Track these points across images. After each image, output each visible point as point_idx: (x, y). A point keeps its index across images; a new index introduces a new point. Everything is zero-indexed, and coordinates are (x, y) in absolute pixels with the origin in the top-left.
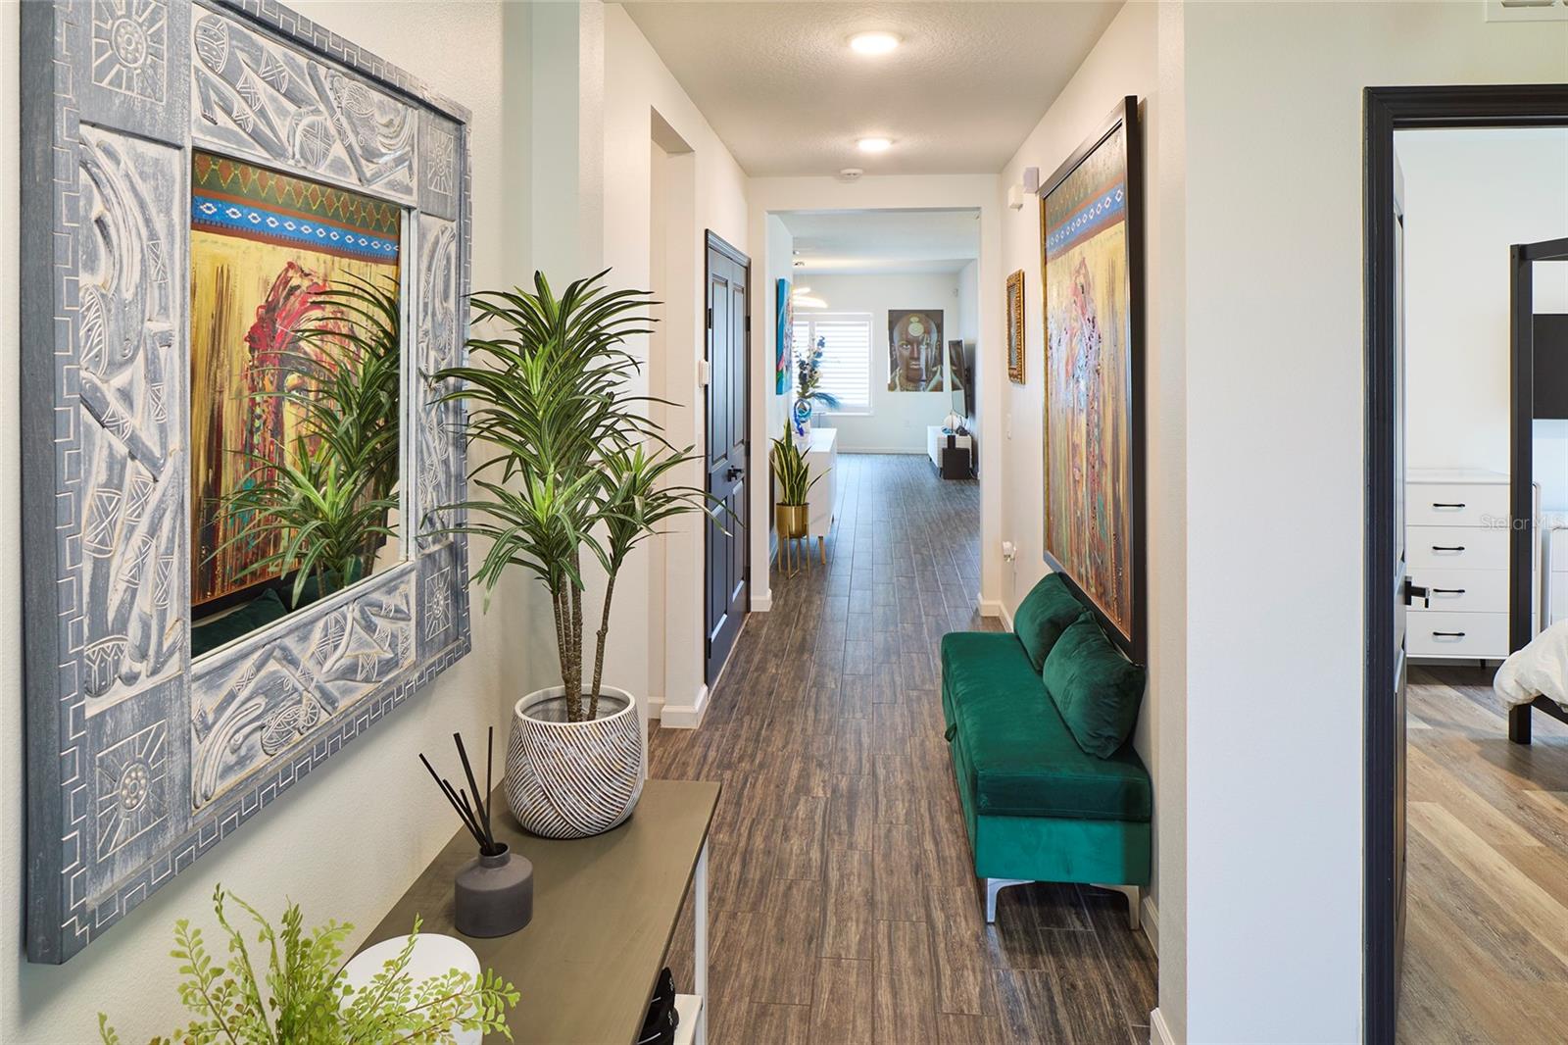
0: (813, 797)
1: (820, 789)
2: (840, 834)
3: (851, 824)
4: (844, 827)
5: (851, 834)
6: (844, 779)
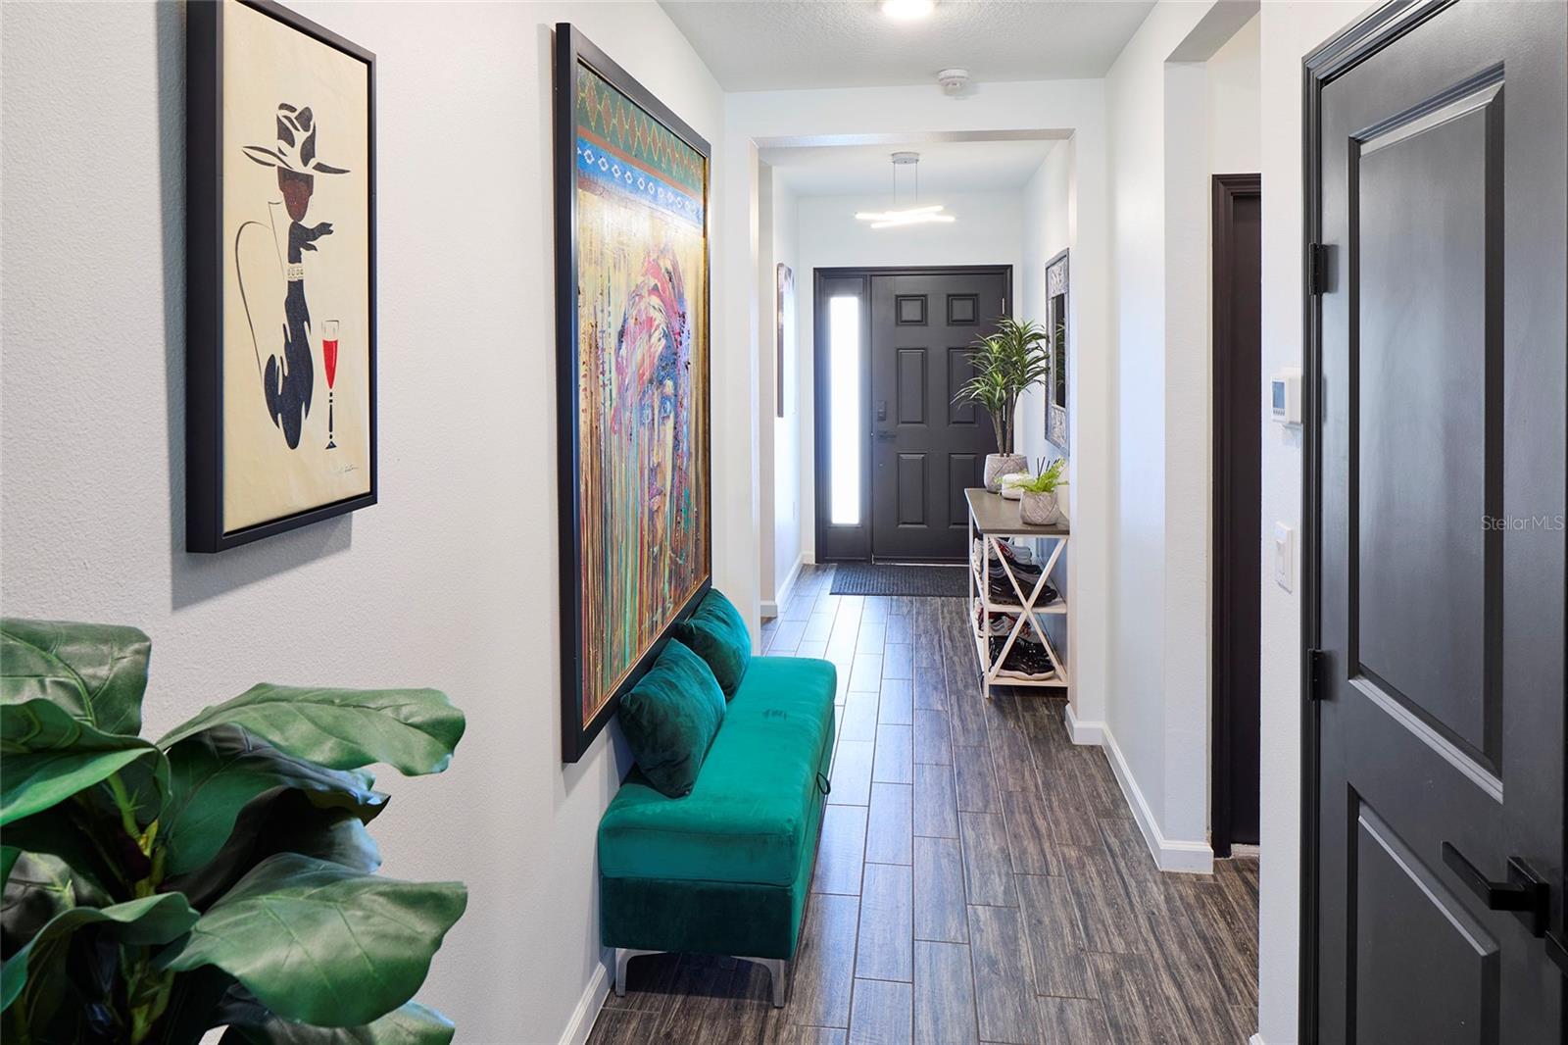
4: (944, 862)
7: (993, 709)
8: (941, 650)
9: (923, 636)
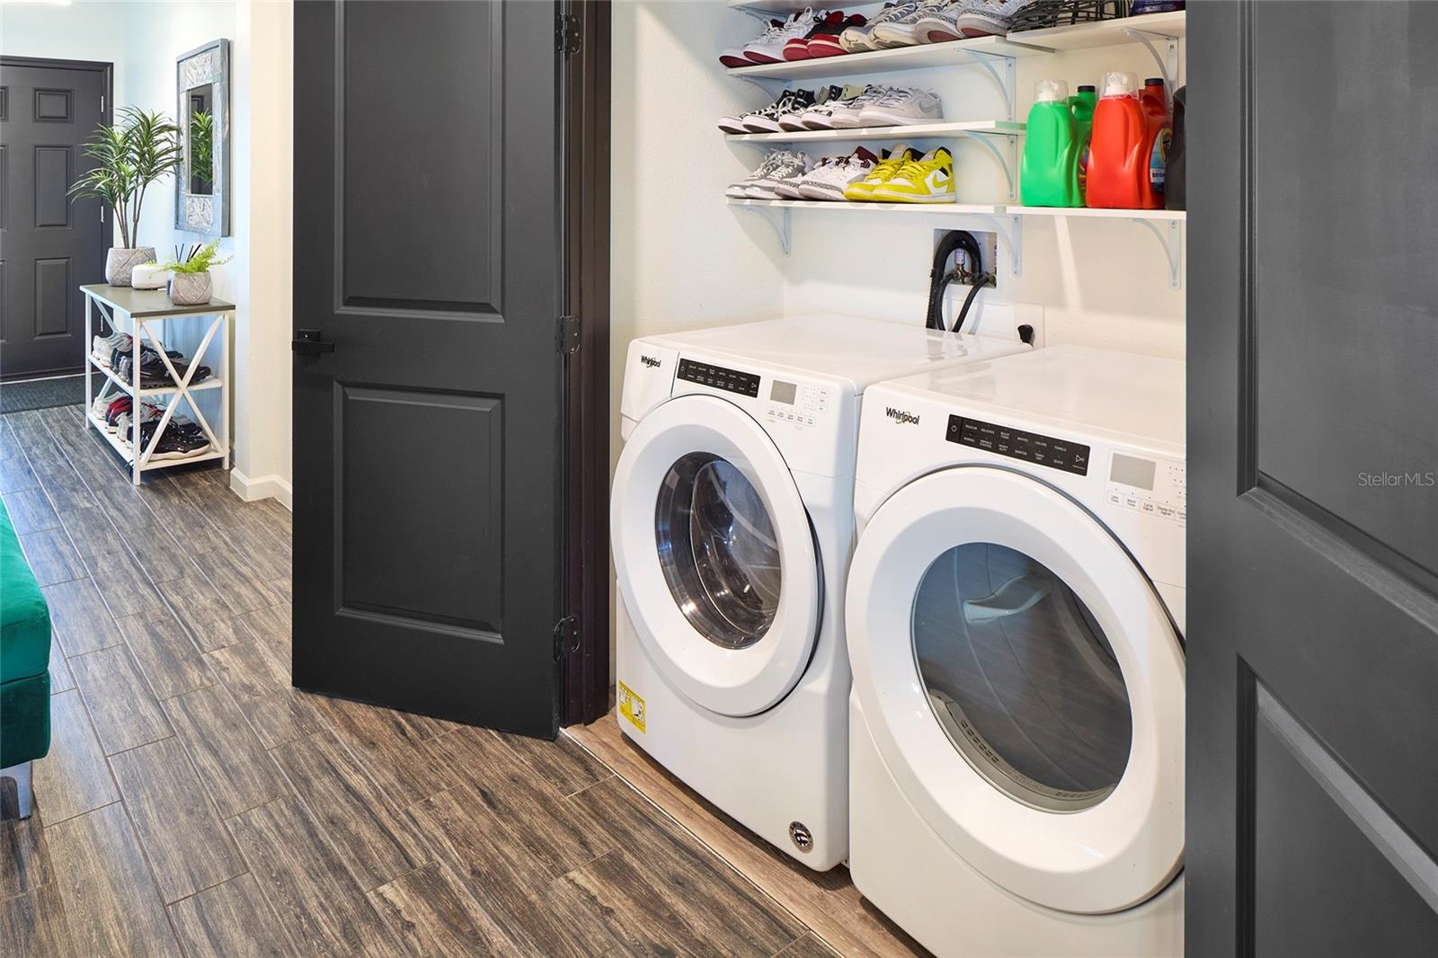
0: (223, 647)
1: (222, 659)
2: (161, 622)
3: (153, 634)
4: (159, 629)
5: (147, 626)
6: (198, 682)
7: (149, 494)
8: (63, 456)
9: (34, 448)
